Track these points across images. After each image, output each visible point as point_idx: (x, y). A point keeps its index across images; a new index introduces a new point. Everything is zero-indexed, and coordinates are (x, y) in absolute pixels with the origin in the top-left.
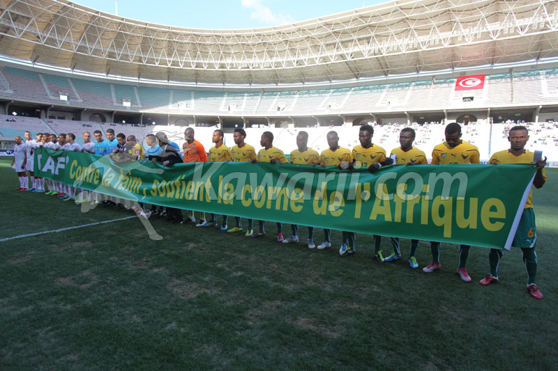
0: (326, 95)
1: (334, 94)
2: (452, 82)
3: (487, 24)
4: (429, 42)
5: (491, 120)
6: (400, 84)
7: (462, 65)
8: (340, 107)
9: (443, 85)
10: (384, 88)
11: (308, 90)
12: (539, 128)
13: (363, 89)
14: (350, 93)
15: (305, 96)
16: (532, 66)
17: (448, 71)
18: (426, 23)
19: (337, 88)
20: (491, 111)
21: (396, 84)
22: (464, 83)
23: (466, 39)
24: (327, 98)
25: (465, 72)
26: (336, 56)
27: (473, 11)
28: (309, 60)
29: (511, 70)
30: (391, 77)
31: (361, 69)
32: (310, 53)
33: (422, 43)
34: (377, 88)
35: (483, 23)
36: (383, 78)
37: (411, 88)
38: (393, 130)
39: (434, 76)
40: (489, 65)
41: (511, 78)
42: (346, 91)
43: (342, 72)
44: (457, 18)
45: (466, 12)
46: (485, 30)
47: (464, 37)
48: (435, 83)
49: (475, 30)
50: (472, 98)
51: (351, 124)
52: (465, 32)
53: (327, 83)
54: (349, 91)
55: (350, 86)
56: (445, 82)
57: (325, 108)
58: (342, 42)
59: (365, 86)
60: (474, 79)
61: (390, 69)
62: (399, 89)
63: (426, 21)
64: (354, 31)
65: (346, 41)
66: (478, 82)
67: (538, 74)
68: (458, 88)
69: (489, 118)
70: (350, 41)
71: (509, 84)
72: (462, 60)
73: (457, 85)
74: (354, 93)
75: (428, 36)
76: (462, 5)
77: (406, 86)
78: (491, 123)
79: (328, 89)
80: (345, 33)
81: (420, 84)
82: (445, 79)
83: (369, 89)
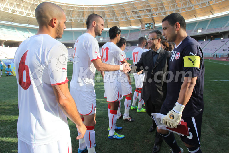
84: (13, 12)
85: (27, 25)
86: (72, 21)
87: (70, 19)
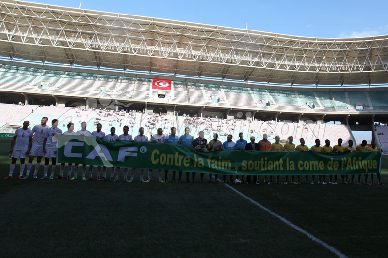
0: (37, 74)
1: (47, 74)
2: (150, 81)
3: (176, 48)
4: (139, 50)
5: (176, 113)
6: (110, 76)
7: (157, 70)
8: (53, 88)
9: (144, 83)
10: (97, 77)
11: (17, 66)
12: (203, 121)
13: (76, 75)
14: (64, 76)
15: (11, 71)
16: (197, 80)
17: (147, 73)
18: (137, 36)
19: (50, 70)
20: (177, 106)
21: (107, 76)
22: (158, 84)
23: (164, 54)
24: (38, 77)
25: (158, 76)
26: (58, 41)
27: (168, 37)
28: (27, 38)
29: (186, 80)
30: (102, 69)
31: (77, 57)
32: (30, 32)
33: (134, 49)
34: (90, 77)
35: (174, 47)
36: (95, 68)
37: (120, 81)
38: (104, 115)
39: (137, 75)
40: (173, 74)
41: (187, 85)
42: (60, 74)
43: (57, 56)
44: (159, 39)
45: (165, 37)
46: (175, 52)
47: (162, 52)
48: (138, 80)
49: (169, 50)
50: (164, 96)
51: (64, 105)
52: (163, 49)
53: (39, 63)
54: (63, 74)
55: (64, 70)
56: (145, 81)
57: (37, 87)
58: (66, 31)
59: (79, 73)
60: (165, 82)
61: (104, 62)
62: (109, 80)
63: (138, 34)
64: (80, 25)
65: (70, 32)
66: (167, 85)
67: (200, 86)
68: (154, 87)
69: (175, 112)
70: (73, 32)
71: (186, 90)
72: (157, 67)
73: (154, 84)
74: (68, 76)
75: (139, 46)
76: (163, 32)
77: (116, 78)
78: (176, 115)
79: (39, 69)
80: (70, 24)
81: (127, 79)
82: (145, 79)
83: (82, 76)
84: (272, 67)
85: (313, 86)
86: (370, 70)
87: (367, 66)
